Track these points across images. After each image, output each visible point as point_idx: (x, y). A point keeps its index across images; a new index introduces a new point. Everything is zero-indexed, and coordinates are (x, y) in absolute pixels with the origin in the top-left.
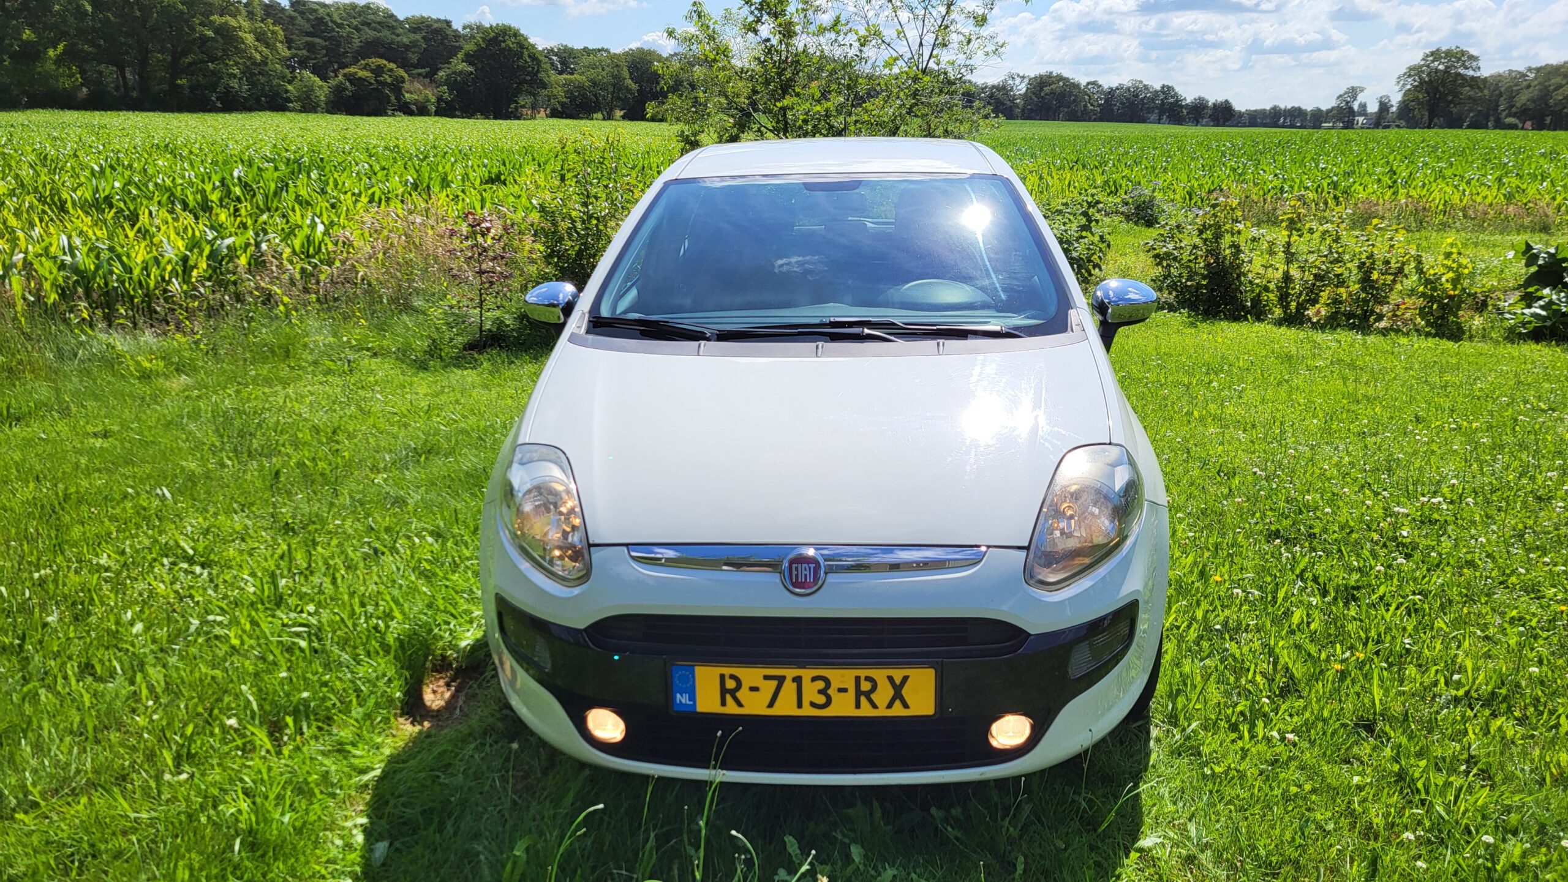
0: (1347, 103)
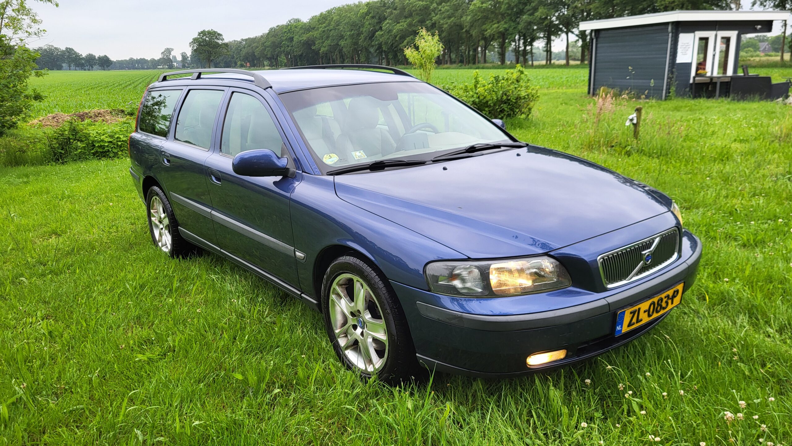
0: (167, 56)
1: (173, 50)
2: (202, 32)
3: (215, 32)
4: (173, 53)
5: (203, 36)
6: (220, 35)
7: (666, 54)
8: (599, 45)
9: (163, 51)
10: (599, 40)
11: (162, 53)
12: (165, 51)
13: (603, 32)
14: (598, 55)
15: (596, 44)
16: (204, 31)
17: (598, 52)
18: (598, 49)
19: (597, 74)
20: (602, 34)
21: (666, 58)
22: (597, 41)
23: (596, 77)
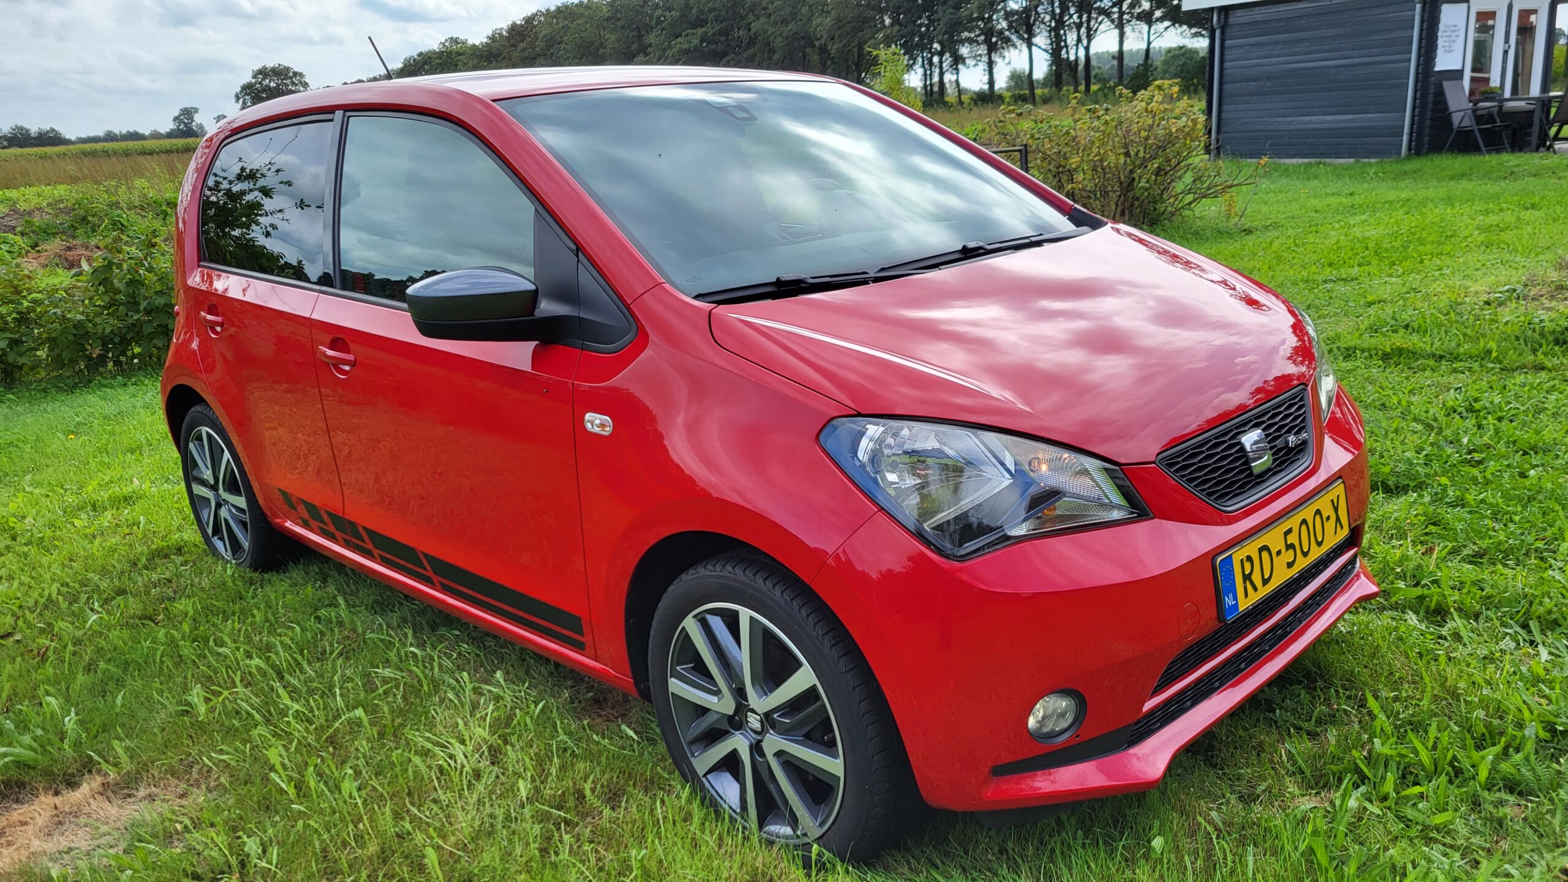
0: (186, 124)
1: (196, 110)
2: (260, 72)
3: (288, 69)
4: (198, 118)
5: (263, 79)
6: (295, 74)
7: (1410, 52)
8: (1228, 43)
9: (176, 114)
10: (1228, 31)
11: (176, 119)
12: (180, 115)
13: (1239, 13)
14: (1227, 65)
15: (1222, 41)
16: (265, 68)
17: (1226, 57)
18: (1227, 53)
19: (1225, 108)
20: (1236, 18)
21: (1409, 60)
22: (1223, 34)
23: (1224, 115)
